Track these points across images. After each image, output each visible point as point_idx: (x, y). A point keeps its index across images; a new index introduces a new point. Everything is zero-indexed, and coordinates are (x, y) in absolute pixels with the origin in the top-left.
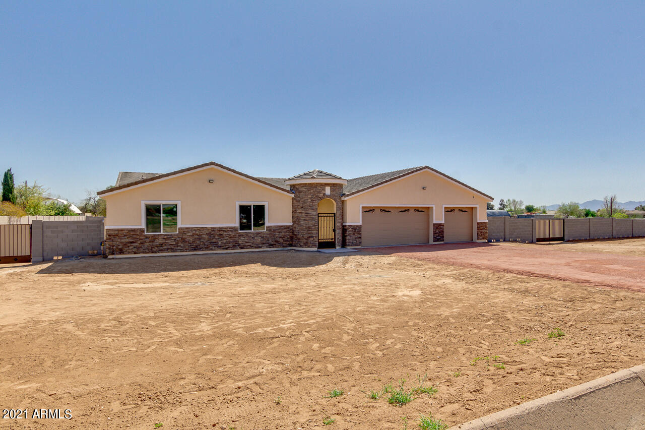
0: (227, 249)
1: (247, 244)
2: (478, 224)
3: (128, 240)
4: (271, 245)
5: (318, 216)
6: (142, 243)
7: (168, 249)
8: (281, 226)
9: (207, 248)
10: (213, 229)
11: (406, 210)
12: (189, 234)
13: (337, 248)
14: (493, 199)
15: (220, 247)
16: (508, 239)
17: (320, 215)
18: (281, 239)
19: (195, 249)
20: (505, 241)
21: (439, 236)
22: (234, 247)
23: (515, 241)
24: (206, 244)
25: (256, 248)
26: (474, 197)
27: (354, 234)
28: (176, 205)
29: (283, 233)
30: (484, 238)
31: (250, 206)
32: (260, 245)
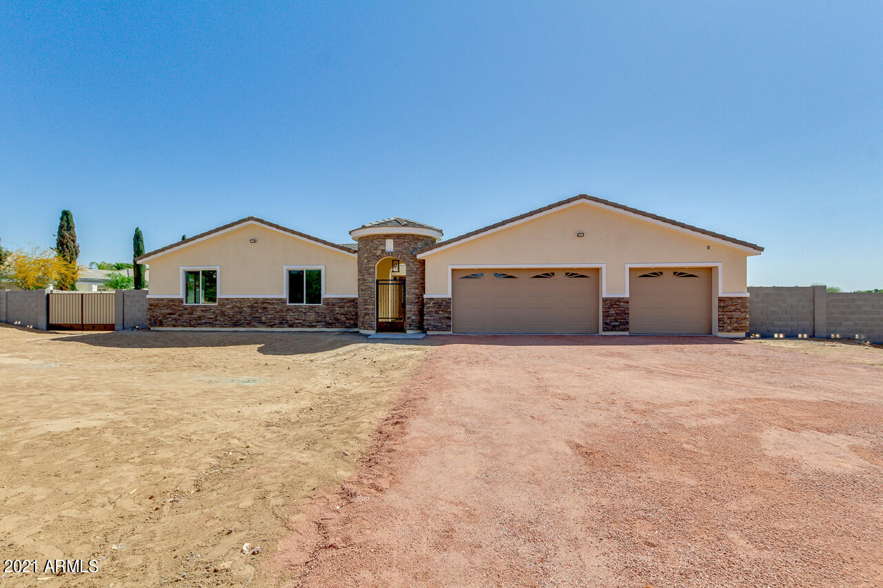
0: (272, 326)
1: (297, 321)
2: (721, 300)
3: (167, 311)
4: (329, 325)
5: (378, 284)
6: (180, 315)
7: (206, 323)
8: (343, 299)
9: (249, 324)
10: (256, 301)
11: (548, 274)
12: (229, 306)
13: (408, 332)
14: (762, 249)
15: (264, 323)
16: (825, 335)
17: (380, 282)
18: (343, 316)
19: (236, 324)
20: (813, 336)
21: (616, 320)
22: (281, 324)
23: (848, 339)
24: (248, 319)
25: (309, 326)
26: (708, 247)
28: (216, 271)
29: (346, 309)
30: (737, 330)
31: (303, 272)
32: (315, 324)
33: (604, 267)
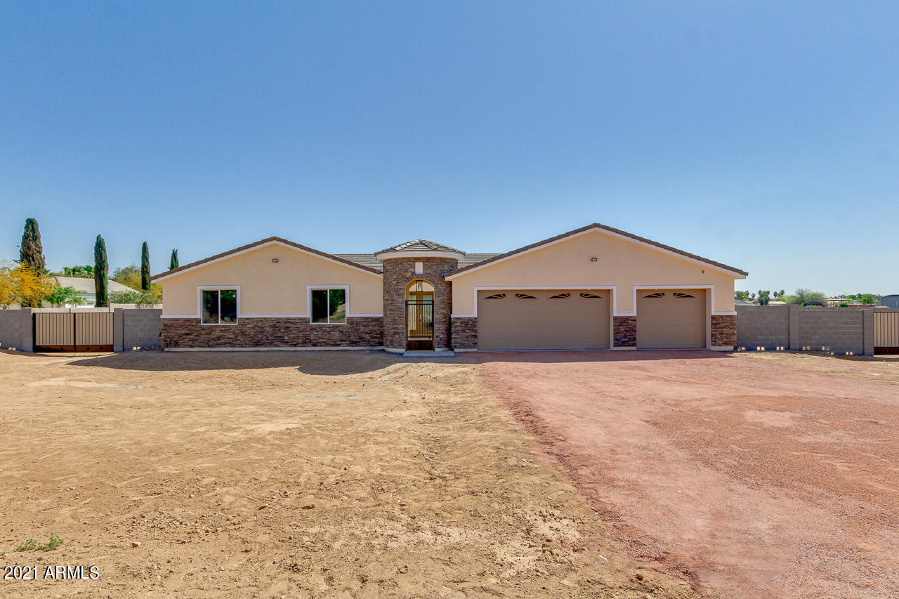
0: (295, 345)
1: (321, 340)
2: (713, 318)
3: (183, 332)
4: (353, 343)
5: (407, 305)
6: (197, 336)
7: (226, 343)
8: (368, 318)
9: (271, 344)
10: (278, 320)
11: (564, 295)
12: (250, 326)
13: (437, 350)
14: (746, 274)
15: (287, 342)
16: (798, 347)
17: (409, 303)
18: (367, 335)
19: (257, 344)
20: (788, 349)
21: (625, 337)
22: (304, 343)
23: (816, 351)
24: (270, 338)
25: (333, 345)
26: (703, 272)
27: (464, 331)
28: (235, 291)
29: (370, 327)
30: (726, 344)
31: (326, 291)
32: (339, 343)
33: (614, 288)
